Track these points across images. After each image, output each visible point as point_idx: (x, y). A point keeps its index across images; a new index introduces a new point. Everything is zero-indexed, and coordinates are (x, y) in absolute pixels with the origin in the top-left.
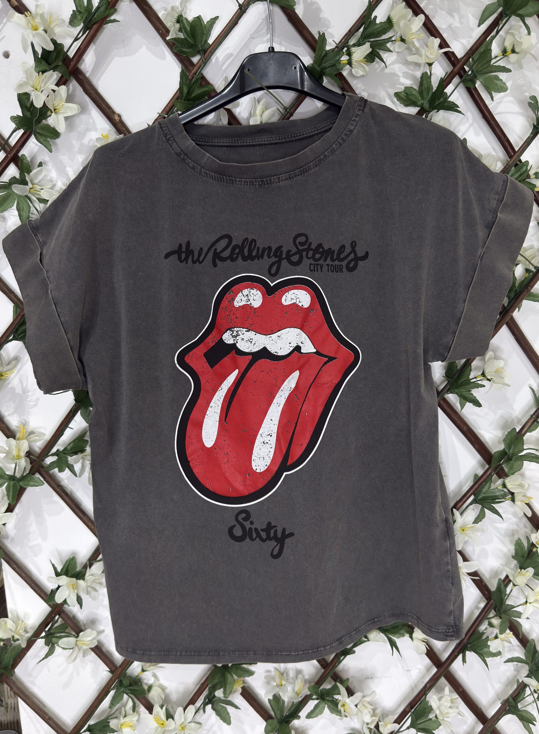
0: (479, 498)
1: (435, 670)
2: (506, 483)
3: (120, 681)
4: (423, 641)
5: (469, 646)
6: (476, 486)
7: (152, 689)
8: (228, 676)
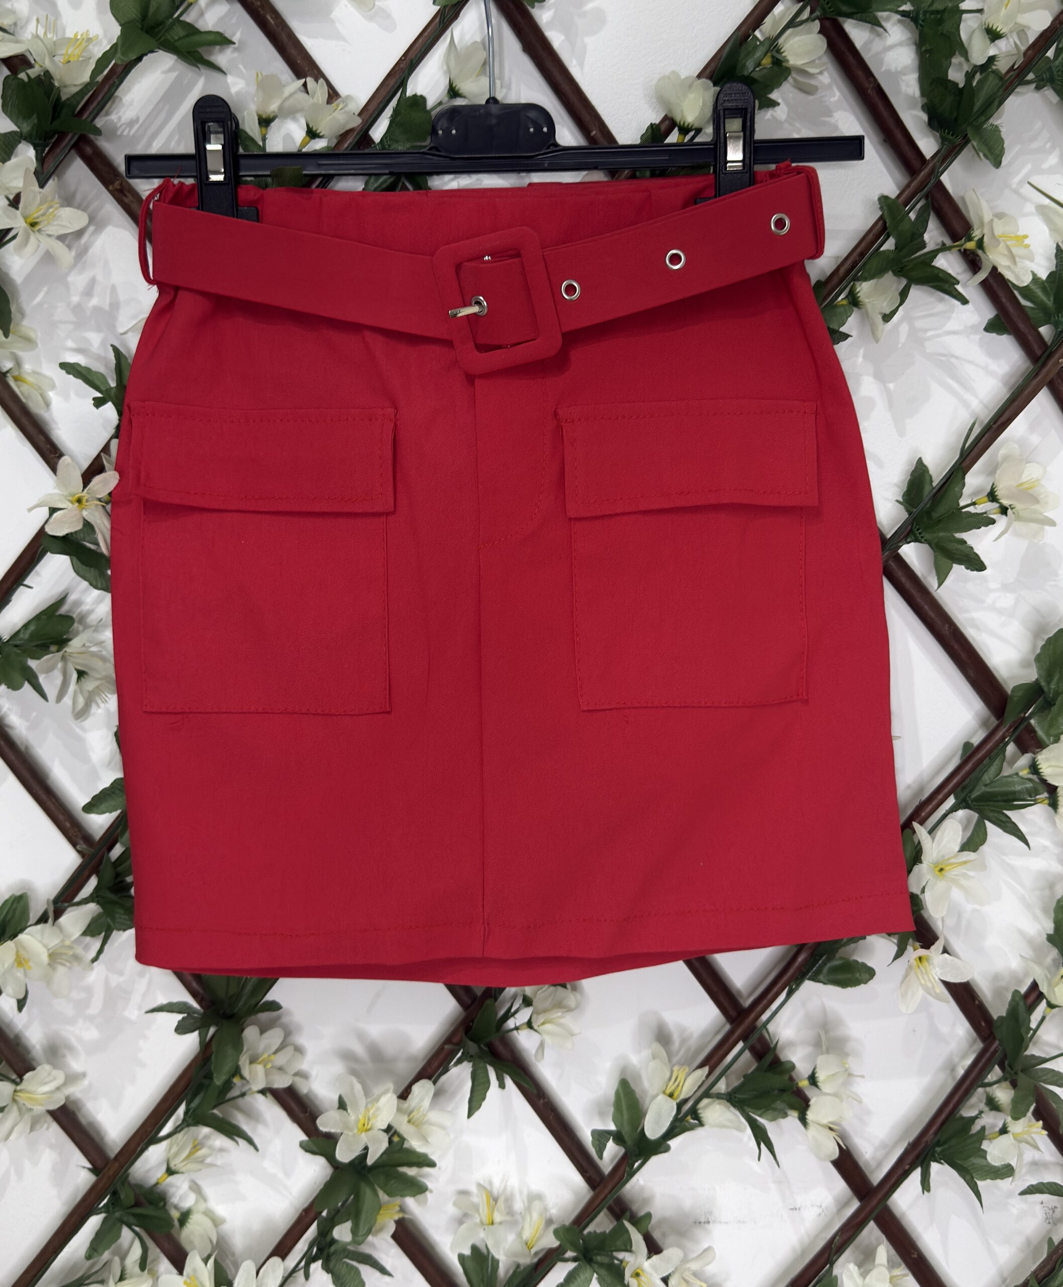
0: (973, 796)
1: (855, 1204)
2: (1038, 763)
3: (115, 1194)
4: (831, 1129)
5: (938, 1149)
6: (968, 767)
7: (189, 1220)
8: (367, 1192)
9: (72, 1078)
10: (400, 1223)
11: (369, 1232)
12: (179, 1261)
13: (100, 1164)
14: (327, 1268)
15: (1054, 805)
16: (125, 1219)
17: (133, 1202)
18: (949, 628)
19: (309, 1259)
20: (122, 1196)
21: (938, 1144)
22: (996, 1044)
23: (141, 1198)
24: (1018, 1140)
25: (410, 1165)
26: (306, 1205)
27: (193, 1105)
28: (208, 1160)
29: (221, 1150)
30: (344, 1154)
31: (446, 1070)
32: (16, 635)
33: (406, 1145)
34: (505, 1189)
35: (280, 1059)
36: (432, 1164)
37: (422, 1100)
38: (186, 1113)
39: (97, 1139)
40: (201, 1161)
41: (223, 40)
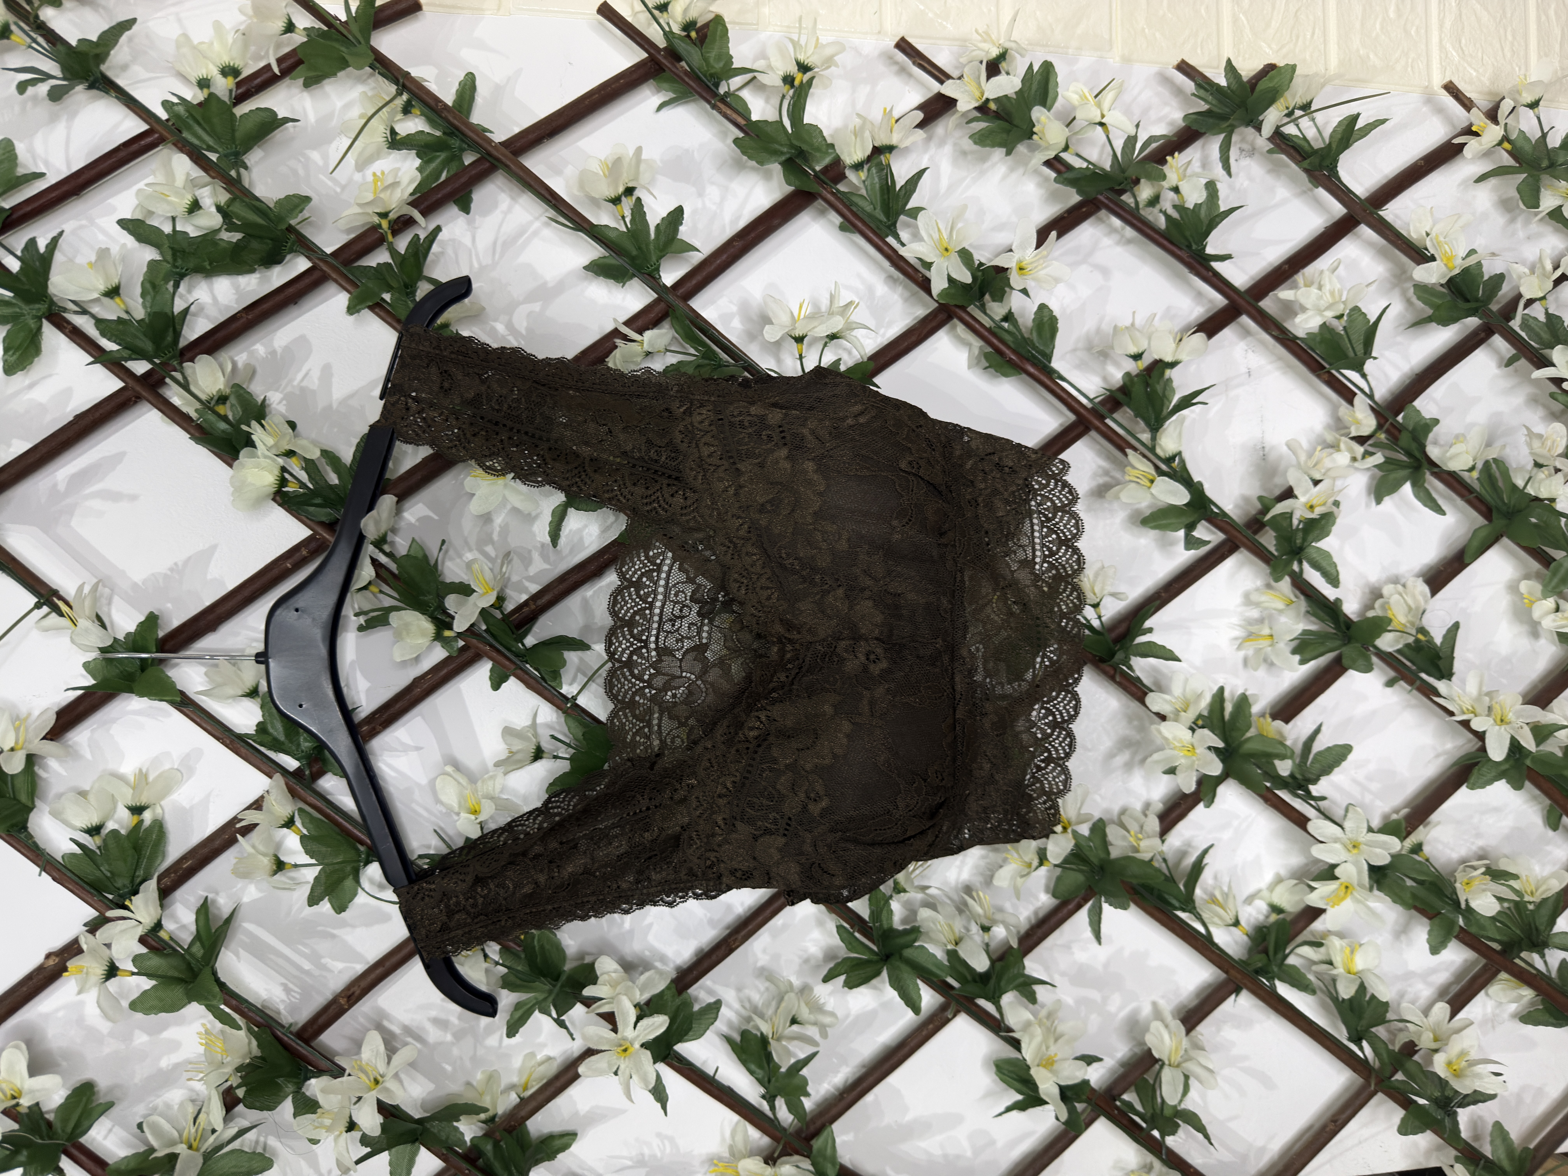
0: (885, 220)
1: (1245, 319)
2: (853, 164)
3: (1258, 972)
4: (1180, 340)
5: (1194, 247)
6: (859, 224)
7: (1278, 905)
8: (1248, 747)
9: (1158, 1014)
10: (1274, 717)
11: (1282, 744)
12: (1314, 913)
13: (1231, 986)
14: (1315, 781)
15: (890, 149)
16: (1279, 961)
17: (1263, 956)
19: (1308, 797)
20: (1259, 965)
21: (1189, 246)
22: (1101, 198)
23: (1260, 948)
24: (1183, 177)
25: (1222, 709)
26: (1261, 801)
27: (1177, 904)
28: (1226, 889)
29: (1216, 878)
30: (1215, 768)
31: (1138, 679)
32: (760, 1082)
33: (1205, 713)
34: (1240, 626)
35: (1134, 827)
36: (1221, 690)
37: (1166, 701)
38: (1184, 910)
39: (1209, 990)
40: (1226, 896)
41: (204, 910)
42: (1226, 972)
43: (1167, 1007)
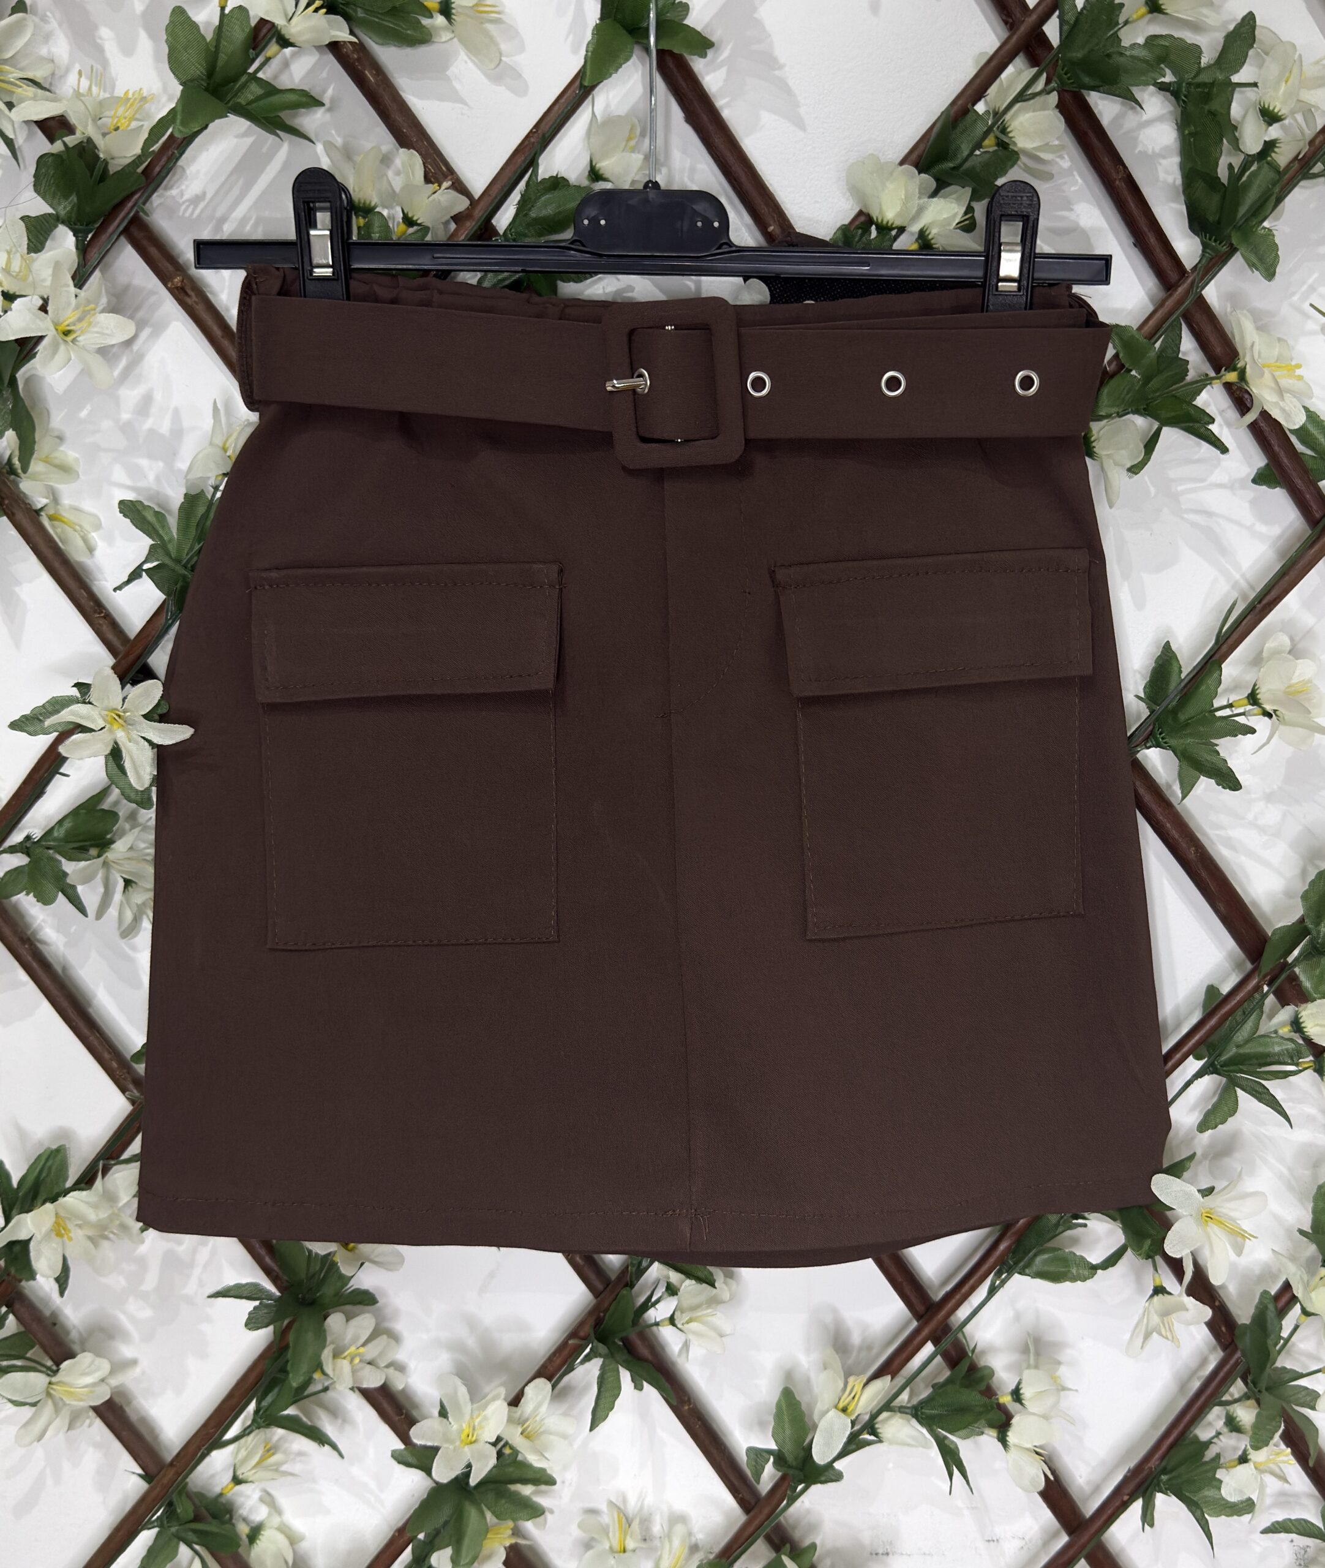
0: (1224, 1059)
1: (1064, 1539)
2: (1301, 1020)
3: (170, 1504)
4: (1037, 1453)
5: (1164, 1478)
6: (1213, 1022)
7: (260, 1537)
8: (472, 1513)
9: (121, 1366)
10: (513, 1548)
11: (474, 1560)
13: (153, 1469)
15: (1320, 1070)
16: (183, 1535)
17: (191, 1516)
18: (1196, 852)
20: (180, 1508)
21: (1164, 1471)
22: (1238, 1354)
23: (203, 1510)
24: (1261, 1470)
25: (525, 1481)
26: (400, 1524)
27: (264, 1404)
28: (284, 1468)
29: (300, 1454)
30: (444, 1472)
31: (571, 1369)
32: (48, 833)
33: (520, 1458)
34: (642, 1507)
35: (370, 1352)
36: (551, 1481)
37: (539, 1406)
38: (256, 1412)
39: (148, 1438)
40: (276, 1469)
41: (309, 100)
42: (171, 1464)
43: (127, 1379)
